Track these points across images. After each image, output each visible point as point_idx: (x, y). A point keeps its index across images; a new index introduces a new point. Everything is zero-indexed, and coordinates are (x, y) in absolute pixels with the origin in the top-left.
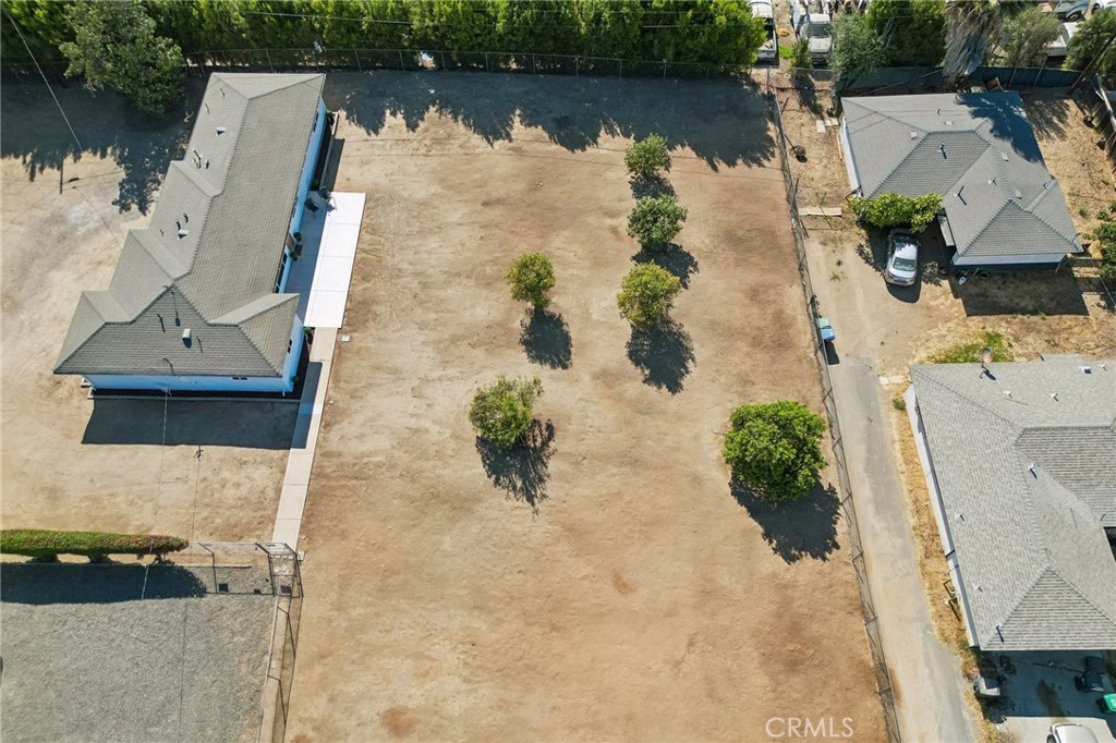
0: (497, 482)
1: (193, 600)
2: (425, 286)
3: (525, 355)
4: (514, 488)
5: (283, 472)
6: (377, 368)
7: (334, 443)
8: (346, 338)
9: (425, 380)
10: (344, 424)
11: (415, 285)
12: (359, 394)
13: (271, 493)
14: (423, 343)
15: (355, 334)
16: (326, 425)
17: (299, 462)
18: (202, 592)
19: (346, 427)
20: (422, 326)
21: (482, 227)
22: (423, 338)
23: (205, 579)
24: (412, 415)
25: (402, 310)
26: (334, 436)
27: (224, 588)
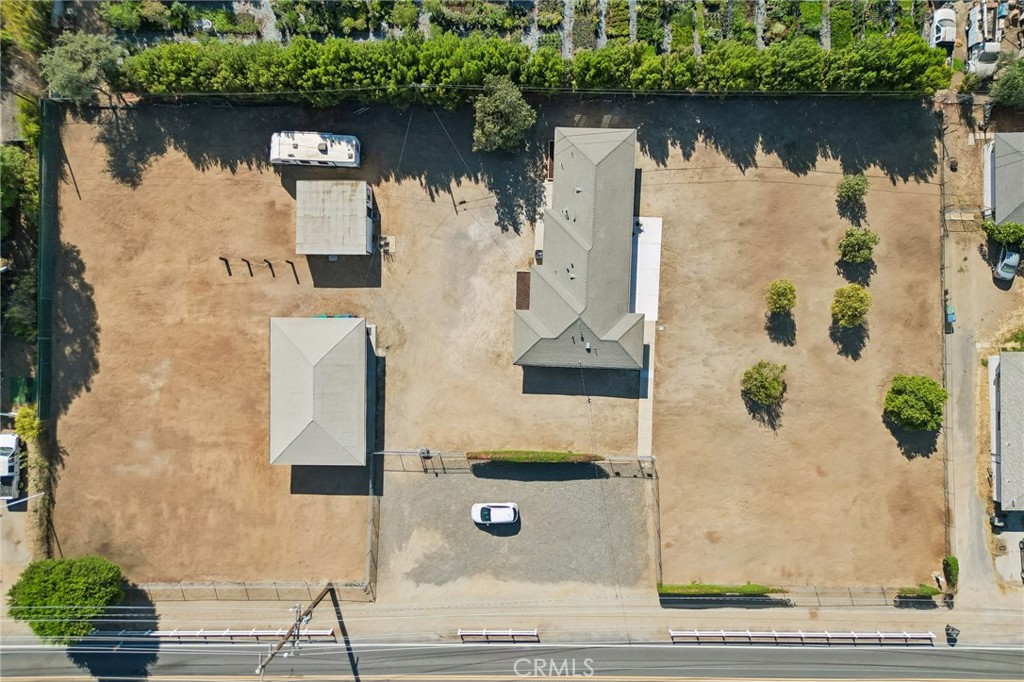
0: (754, 417)
1: (604, 480)
2: (705, 289)
3: (768, 337)
4: (764, 421)
5: (637, 412)
6: (681, 347)
7: (662, 396)
8: (661, 328)
9: (710, 355)
10: (667, 383)
11: (698, 288)
12: (673, 364)
13: (633, 425)
14: (707, 330)
15: (666, 325)
16: (657, 385)
17: (645, 405)
18: (607, 476)
19: (666, 385)
20: (706, 318)
21: (740, 243)
22: (707, 327)
23: (607, 469)
24: (704, 377)
25: (692, 307)
26: (662, 390)
27: (618, 474)
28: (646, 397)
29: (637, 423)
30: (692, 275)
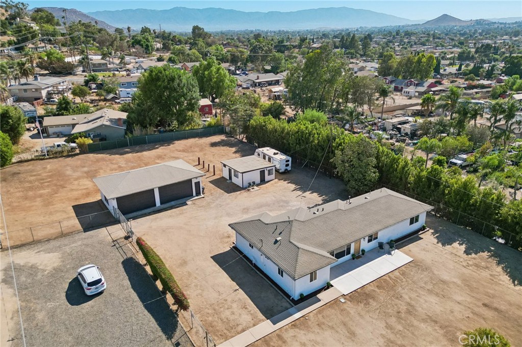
1: (164, 337)
8: (343, 300)
13: (240, 328)
14: (382, 335)
15: (349, 303)
16: (294, 325)
17: (266, 327)
18: (170, 337)
23: (178, 334)
25: (385, 313)
26: (292, 332)
27: (177, 345)
28: (274, 324)
29: (243, 330)
30: (406, 297)
